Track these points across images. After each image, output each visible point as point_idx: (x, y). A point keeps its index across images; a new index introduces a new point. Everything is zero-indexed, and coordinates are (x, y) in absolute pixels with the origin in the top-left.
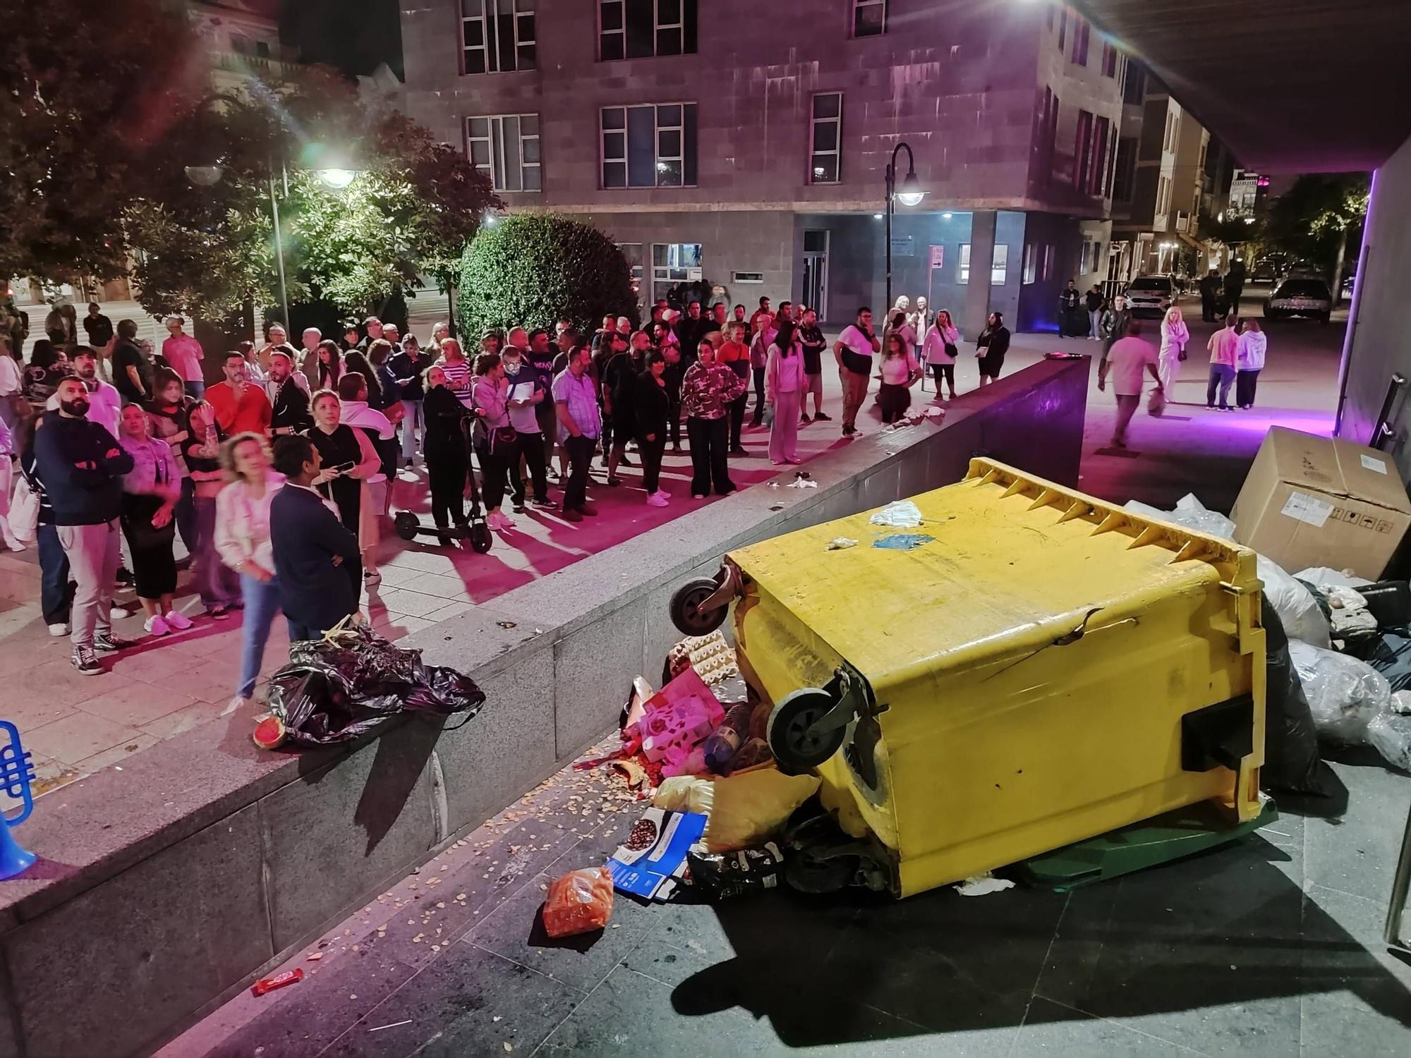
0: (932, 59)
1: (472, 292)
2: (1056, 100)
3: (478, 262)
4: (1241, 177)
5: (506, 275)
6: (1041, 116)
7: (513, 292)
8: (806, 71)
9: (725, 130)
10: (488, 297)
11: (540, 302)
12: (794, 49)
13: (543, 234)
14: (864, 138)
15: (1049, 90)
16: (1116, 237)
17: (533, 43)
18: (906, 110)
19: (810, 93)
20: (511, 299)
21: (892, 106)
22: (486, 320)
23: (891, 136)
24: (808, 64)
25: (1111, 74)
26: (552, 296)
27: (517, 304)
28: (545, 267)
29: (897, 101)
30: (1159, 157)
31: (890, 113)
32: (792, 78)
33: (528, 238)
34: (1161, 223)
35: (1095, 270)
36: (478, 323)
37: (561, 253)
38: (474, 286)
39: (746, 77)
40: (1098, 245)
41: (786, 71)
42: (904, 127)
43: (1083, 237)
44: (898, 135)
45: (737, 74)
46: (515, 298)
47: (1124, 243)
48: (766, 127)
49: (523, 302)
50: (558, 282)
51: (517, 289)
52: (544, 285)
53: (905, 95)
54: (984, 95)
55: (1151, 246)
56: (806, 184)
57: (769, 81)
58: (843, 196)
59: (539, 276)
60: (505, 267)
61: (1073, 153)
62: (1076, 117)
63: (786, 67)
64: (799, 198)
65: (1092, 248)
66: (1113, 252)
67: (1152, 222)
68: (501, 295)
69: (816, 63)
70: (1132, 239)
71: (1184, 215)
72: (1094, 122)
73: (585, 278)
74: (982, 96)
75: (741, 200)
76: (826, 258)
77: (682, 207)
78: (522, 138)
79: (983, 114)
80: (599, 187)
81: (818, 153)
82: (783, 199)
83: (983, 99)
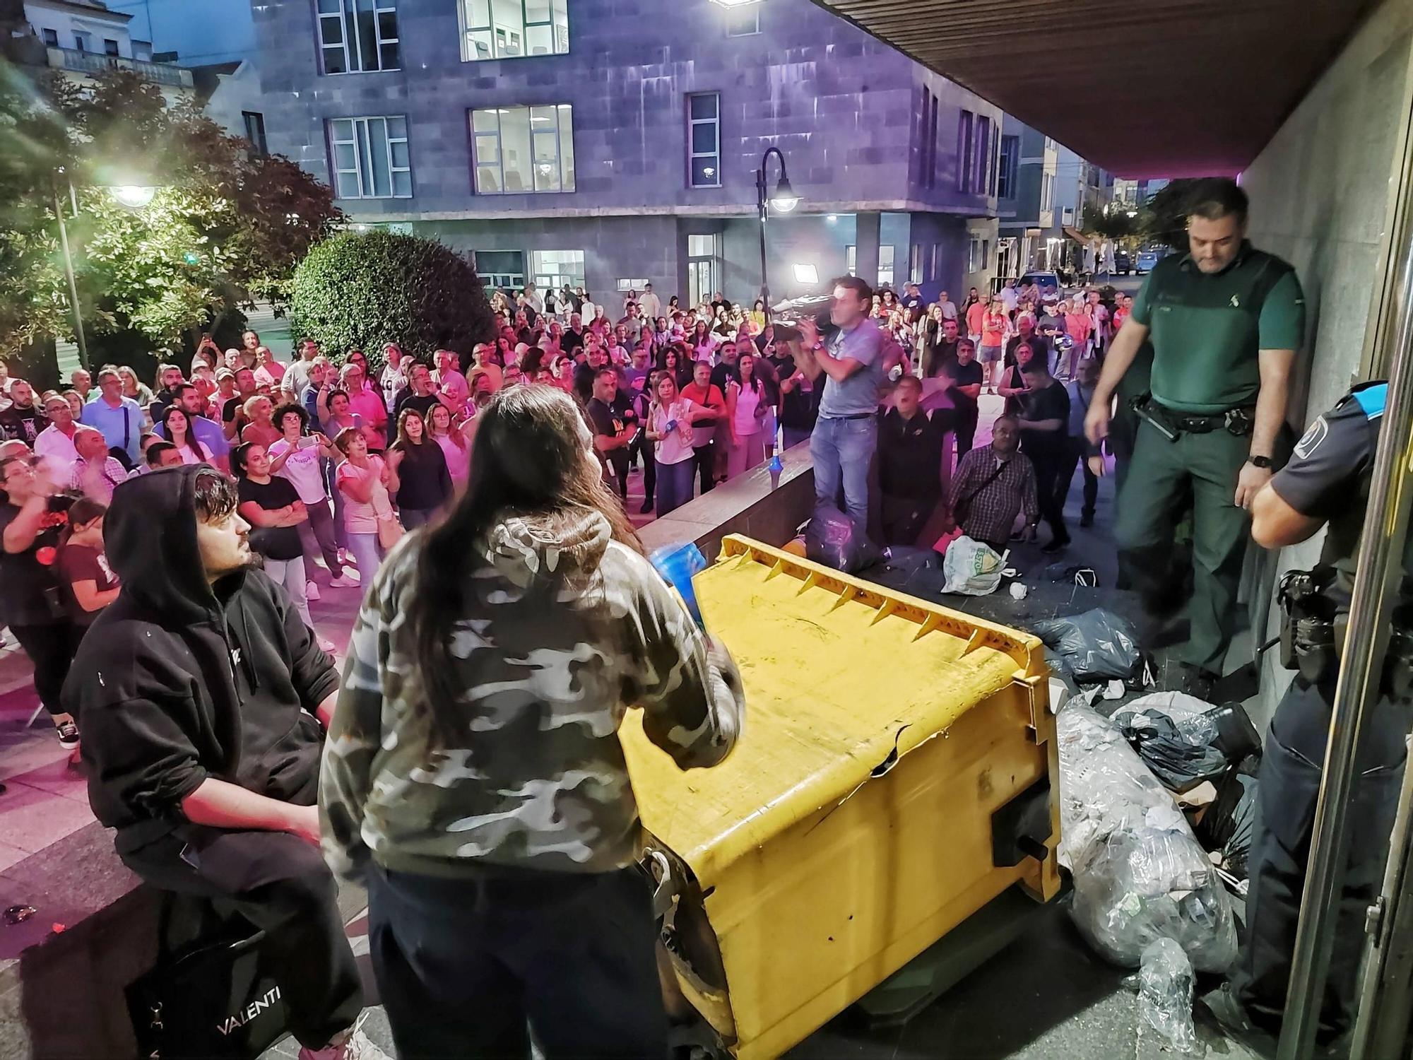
0: (807, 58)
1: (306, 317)
2: (935, 99)
3: (310, 283)
5: (341, 297)
6: (919, 116)
7: (350, 315)
8: (682, 71)
9: (602, 132)
10: (323, 321)
11: (380, 325)
12: (668, 48)
14: (744, 139)
15: (926, 89)
16: (1004, 233)
17: (396, 41)
18: (785, 111)
19: (686, 94)
20: (348, 323)
21: (770, 107)
22: (322, 347)
23: (770, 138)
24: (683, 63)
26: (393, 319)
27: (355, 328)
28: (383, 288)
29: (775, 102)
30: (1042, 155)
31: (768, 114)
32: (668, 78)
34: (1046, 219)
35: (984, 267)
37: (401, 273)
38: (307, 310)
39: (620, 76)
40: (985, 242)
41: (661, 72)
42: (784, 128)
43: (972, 236)
44: (777, 137)
45: (610, 74)
46: (352, 323)
47: (1012, 240)
48: (643, 129)
49: (361, 327)
50: (400, 303)
51: (355, 312)
52: (384, 307)
53: (783, 94)
54: (861, 95)
55: (1039, 241)
56: (687, 186)
57: (644, 81)
58: (724, 200)
59: (378, 298)
60: (339, 289)
61: (955, 153)
62: (957, 115)
63: (661, 67)
64: (681, 202)
65: (980, 246)
66: (1001, 249)
67: (1038, 219)
68: (337, 319)
69: (691, 63)
70: (1018, 234)
71: (1068, 211)
72: (975, 121)
73: (429, 299)
74: (860, 97)
75: (621, 204)
76: (714, 263)
77: (560, 213)
78: (389, 141)
79: (861, 114)
80: (473, 192)
81: (698, 155)
82: (665, 203)
83: (861, 100)
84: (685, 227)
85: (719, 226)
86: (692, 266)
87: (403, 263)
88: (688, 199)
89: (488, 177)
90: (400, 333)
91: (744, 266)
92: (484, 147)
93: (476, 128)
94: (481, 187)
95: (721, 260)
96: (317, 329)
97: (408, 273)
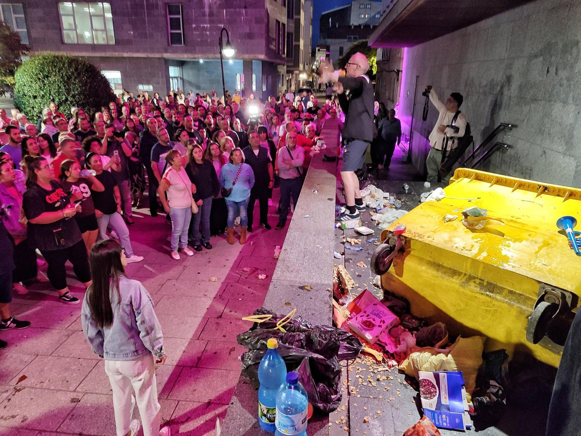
4: (319, 50)
6: (266, 21)
7: (50, 94)
9: (127, 18)
10: (35, 97)
11: (67, 99)
13: (64, 65)
14: (194, 26)
15: (267, 10)
16: (288, 72)
18: (211, 14)
19: (166, 4)
20: (50, 98)
21: (205, 12)
22: (35, 109)
23: (205, 26)
25: (285, 6)
26: (74, 96)
28: (67, 81)
29: (207, 10)
30: (299, 41)
31: (204, 15)
33: (55, 67)
34: (301, 66)
35: (283, 85)
36: (30, 111)
37: (75, 74)
38: (26, 92)
40: (283, 75)
42: (211, 22)
43: (278, 72)
44: (209, 25)
46: (52, 98)
47: (290, 75)
48: (146, 17)
49: (57, 100)
50: (76, 88)
52: (68, 91)
53: (210, 7)
55: (298, 76)
56: (169, 45)
58: (186, 51)
59: (65, 86)
60: (43, 81)
61: (275, 37)
62: (275, 22)
64: (166, 51)
65: (281, 76)
66: (287, 78)
67: (298, 66)
68: (43, 96)
70: (292, 73)
71: (307, 64)
72: (280, 25)
73: (90, 87)
74: (244, 11)
75: (138, 51)
76: (179, 79)
77: (108, 54)
78: (14, 16)
79: (244, 18)
80: (63, 42)
81: (173, 31)
82: (158, 52)
83: (244, 12)
84: (167, 63)
85: (181, 64)
86: (171, 80)
87: (76, 69)
88: (169, 51)
89: (69, 36)
90: (77, 103)
91: (192, 81)
92: (66, 22)
93: (61, 12)
94: (66, 41)
95: (182, 79)
96: (32, 101)
97: (79, 74)
